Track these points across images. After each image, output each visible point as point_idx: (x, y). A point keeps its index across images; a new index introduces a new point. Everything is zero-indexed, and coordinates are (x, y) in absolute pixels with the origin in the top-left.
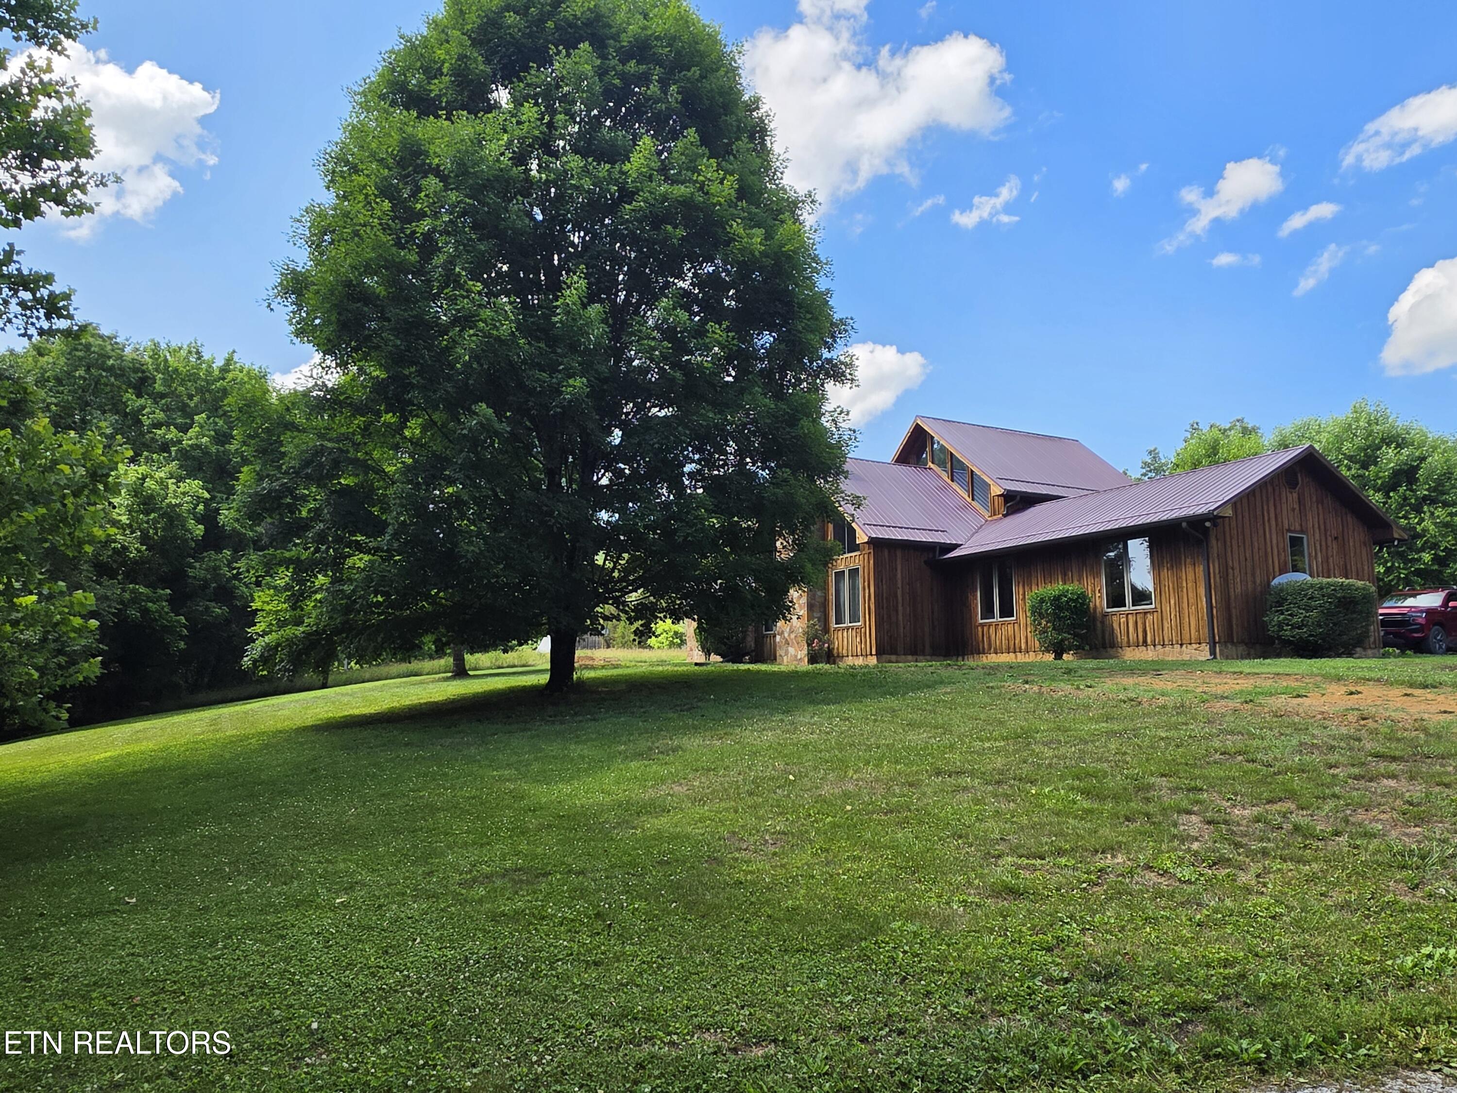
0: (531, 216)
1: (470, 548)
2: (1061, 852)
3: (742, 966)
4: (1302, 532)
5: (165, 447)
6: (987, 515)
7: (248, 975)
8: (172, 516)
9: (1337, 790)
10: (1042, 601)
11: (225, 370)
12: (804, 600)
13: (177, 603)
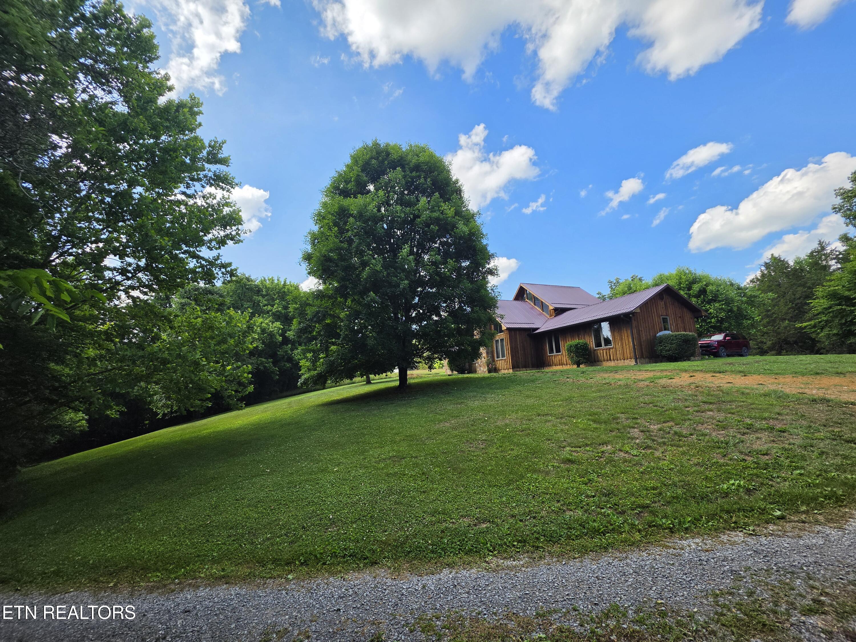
0: (383, 227)
1: (371, 342)
2: (587, 445)
3: (475, 492)
4: (667, 315)
5: (268, 312)
6: (548, 316)
7: (307, 498)
8: (271, 335)
9: (690, 416)
10: (571, 346)
11: (285, 285)
12: (485, 351)
13: (275, 363)
